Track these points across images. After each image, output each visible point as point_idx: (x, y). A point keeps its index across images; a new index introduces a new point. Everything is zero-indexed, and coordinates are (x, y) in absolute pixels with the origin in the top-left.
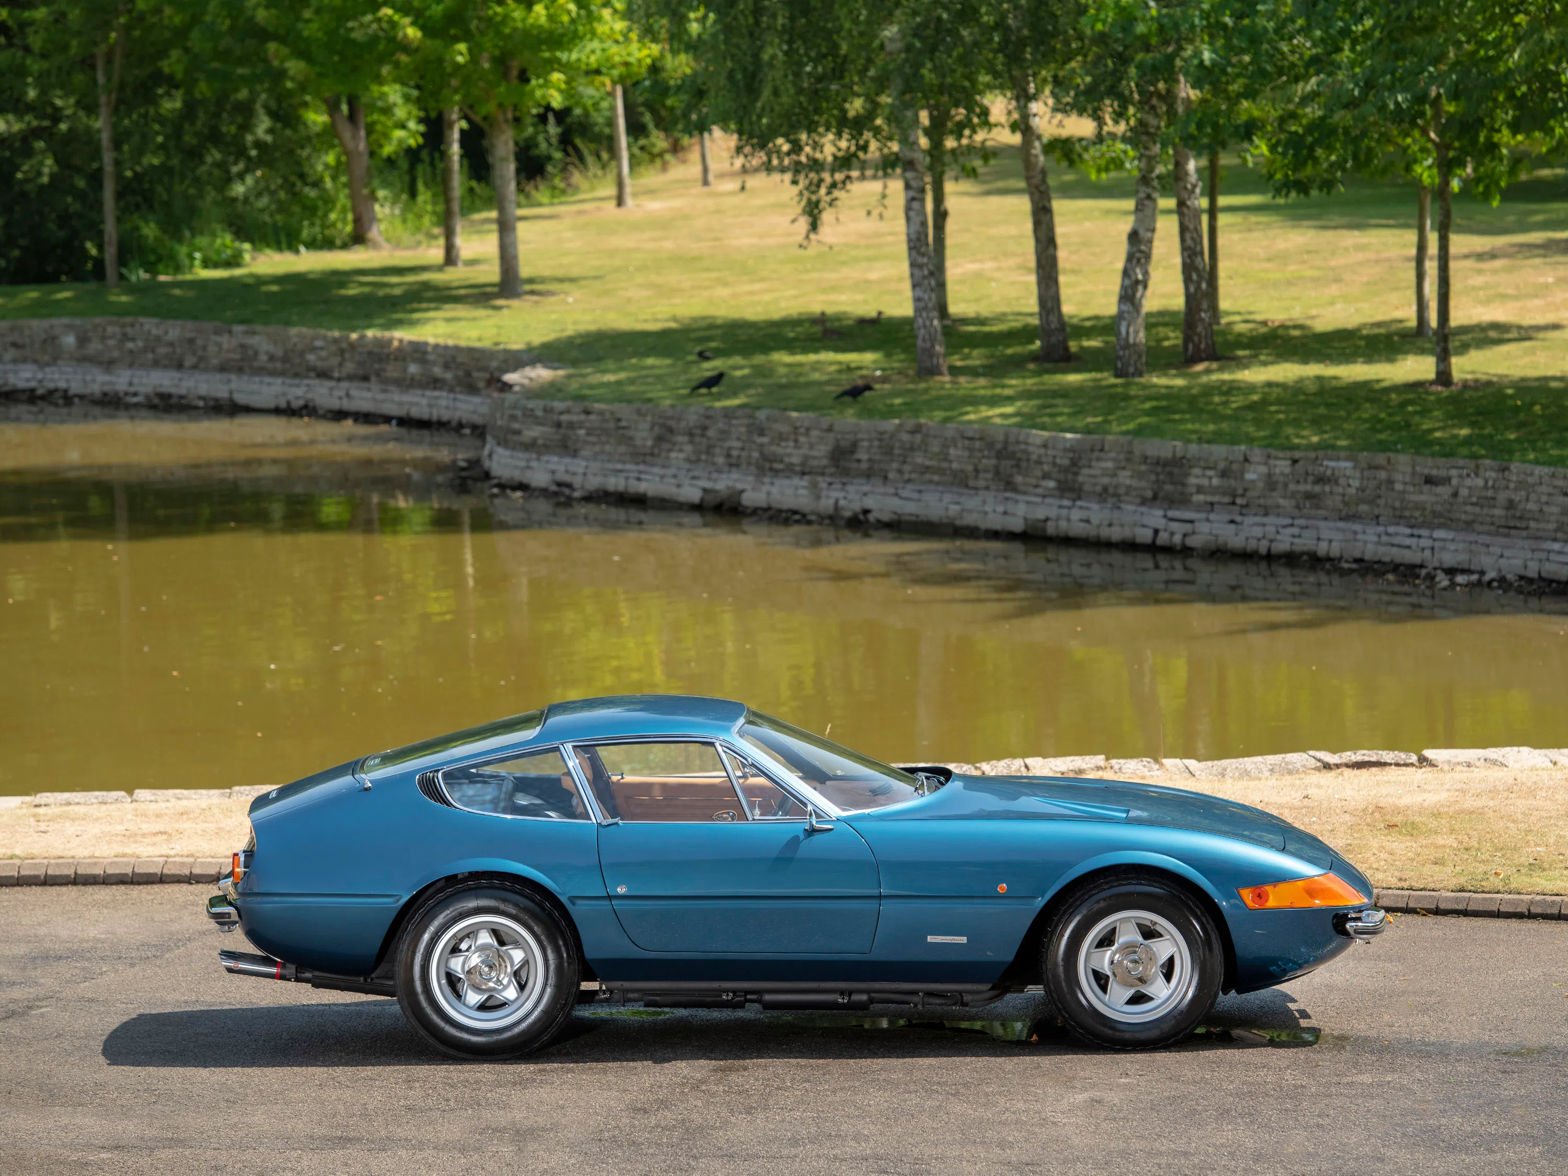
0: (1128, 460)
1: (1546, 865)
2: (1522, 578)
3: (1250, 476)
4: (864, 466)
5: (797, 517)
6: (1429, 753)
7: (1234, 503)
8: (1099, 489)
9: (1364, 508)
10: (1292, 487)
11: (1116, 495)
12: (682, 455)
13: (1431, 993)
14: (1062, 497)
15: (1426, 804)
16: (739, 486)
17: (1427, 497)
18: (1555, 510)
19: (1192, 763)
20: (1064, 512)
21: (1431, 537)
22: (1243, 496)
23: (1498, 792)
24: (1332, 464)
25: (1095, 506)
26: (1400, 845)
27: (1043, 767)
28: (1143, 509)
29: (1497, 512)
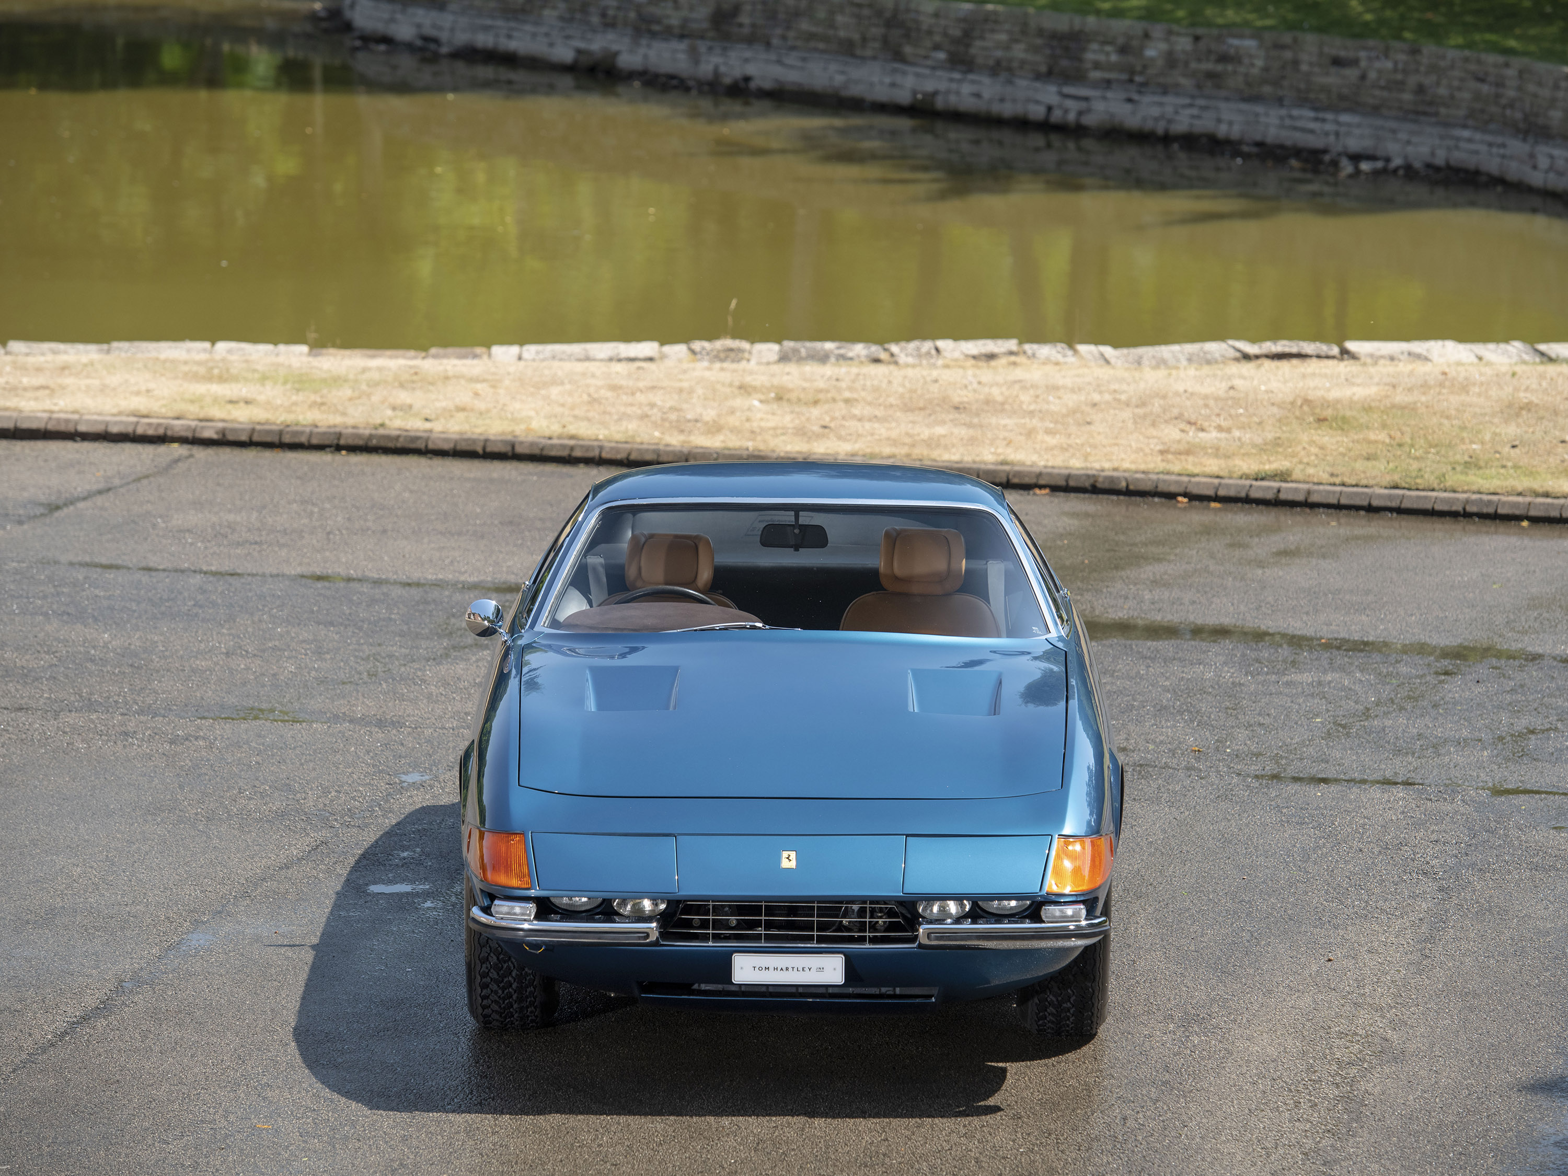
0: (1024, 32)
1: (1482, 463)
2: (1429, 166)
3: (1150, 53)
4: (746, 31)
5: (675, 82)
6: (1351, 346)
7: (1131, 81)
8: (991, 62)
9: (1267, 89)
10: (1194, 65)
11: (1009, 69)
12: (555, 13)
13: (1368, 592)
14: (952, 69)
15: (1356, 398)
16: (615, 47)
17: (1333, 79)
18: (1466, 95)
19: (1108, 350)
20: (954, 86)
21: (1337, 123)
22: (1141, 73)
23: (1430, 388)
24: (1235, 42)
25: (986, 80)
26: (1328, 438)
27: (953, 350)
28: (1038, 85)
29: (1407, 97)
